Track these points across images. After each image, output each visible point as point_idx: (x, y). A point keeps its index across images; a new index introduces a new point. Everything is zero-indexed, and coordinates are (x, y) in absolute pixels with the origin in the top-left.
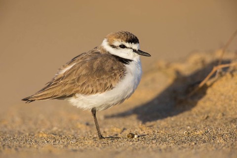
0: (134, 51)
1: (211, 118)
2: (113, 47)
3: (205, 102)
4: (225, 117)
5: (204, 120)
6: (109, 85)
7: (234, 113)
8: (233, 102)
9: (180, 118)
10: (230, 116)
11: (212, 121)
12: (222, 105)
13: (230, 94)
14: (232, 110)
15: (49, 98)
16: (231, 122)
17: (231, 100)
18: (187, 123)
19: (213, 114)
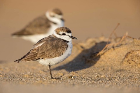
0: (70, 36)
1: (106, 69)
2: (59, 34)
3: (101, 62)
4: (113, 69)
5: (102, 70)
6: (61, 53)
7: (117, 67)
8: (116, 62)
9: (90, 69)
10: (115, 69)
11: (106, 71)
12: (110, 63)
13: (114, 58)
14: (116, 66)
15: (31, 60)
16: (117, 71)
17: (115, 61)
18: (94, 71)
19: (106, 68)
